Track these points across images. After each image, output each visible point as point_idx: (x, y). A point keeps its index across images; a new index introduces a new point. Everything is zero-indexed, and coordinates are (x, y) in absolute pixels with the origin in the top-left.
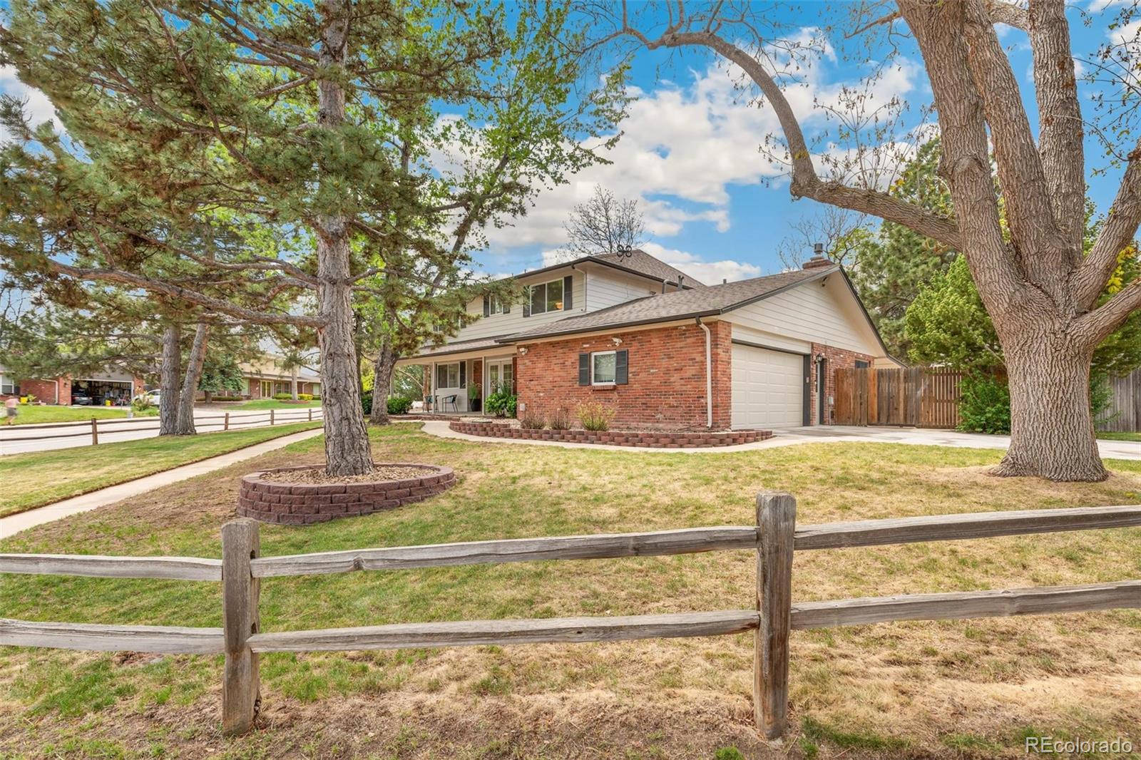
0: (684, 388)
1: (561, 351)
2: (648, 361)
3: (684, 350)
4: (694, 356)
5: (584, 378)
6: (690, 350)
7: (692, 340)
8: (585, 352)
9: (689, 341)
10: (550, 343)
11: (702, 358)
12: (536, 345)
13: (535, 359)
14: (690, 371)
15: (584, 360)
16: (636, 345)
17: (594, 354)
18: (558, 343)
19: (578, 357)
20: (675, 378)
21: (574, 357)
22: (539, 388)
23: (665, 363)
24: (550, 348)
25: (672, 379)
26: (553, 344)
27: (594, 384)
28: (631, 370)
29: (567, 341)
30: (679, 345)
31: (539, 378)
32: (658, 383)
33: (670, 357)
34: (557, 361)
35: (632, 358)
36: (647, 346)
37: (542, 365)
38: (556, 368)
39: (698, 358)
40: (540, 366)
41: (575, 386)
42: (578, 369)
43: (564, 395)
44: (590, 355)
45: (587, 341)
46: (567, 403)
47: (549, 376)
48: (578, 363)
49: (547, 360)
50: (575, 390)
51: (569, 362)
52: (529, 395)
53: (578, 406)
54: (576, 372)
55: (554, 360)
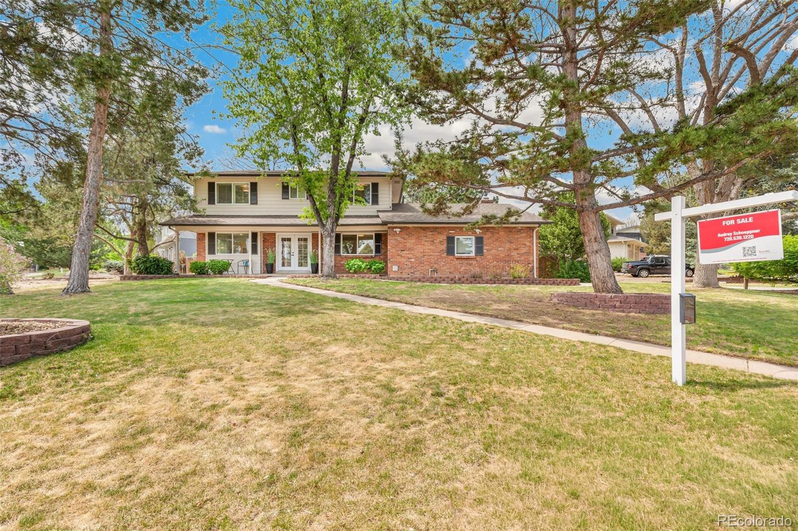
0: (520, 259)
1: (431, 233)
2: (497, 244)
3: (520, 239)
4: (525, 243)
5: (450, 251)
6: (523, 240)
7: (524, 235)
8: (450, 235)
9: (522, 235)
10: (421, 228)
11: (530, 244)
12: (409, 228)
13: (406, 237)
14: (523, 250)
15: (450, 240)
16: (488, 234)
17: (456, 237)
18: (428, 228)
19: (445, 238)
20: (514, 253)
21: (443, 237)
22: (411, 256)
23: (508, 245)
24: (422, 231)
25: (512, 254)
26: (424, 228)
27: (456, 255)
28: (485, 247)
29: (436, 228)
30: (516, 236)
31: (410, 249)
32: (504, 255)
33: (511, 242)
34: (427, 239)
35: (485, 241)
36: (496, 236)
37: (413, 241)
38: (426, 243)
39: (528, 244)
40: (411, 242)
41: (443, 255)
42: (445, 245)
43: (433, 261)
44: (454, 237)
45: (453, 229)
46: (436, 266)
47: (419, 249)
48: (445, 242)
49: (418, 238)
50: (442, 258)
51: (438, 241)
52: (401, 260)
53: (445, 268)
54: (444, 247)
55: (425, 239)
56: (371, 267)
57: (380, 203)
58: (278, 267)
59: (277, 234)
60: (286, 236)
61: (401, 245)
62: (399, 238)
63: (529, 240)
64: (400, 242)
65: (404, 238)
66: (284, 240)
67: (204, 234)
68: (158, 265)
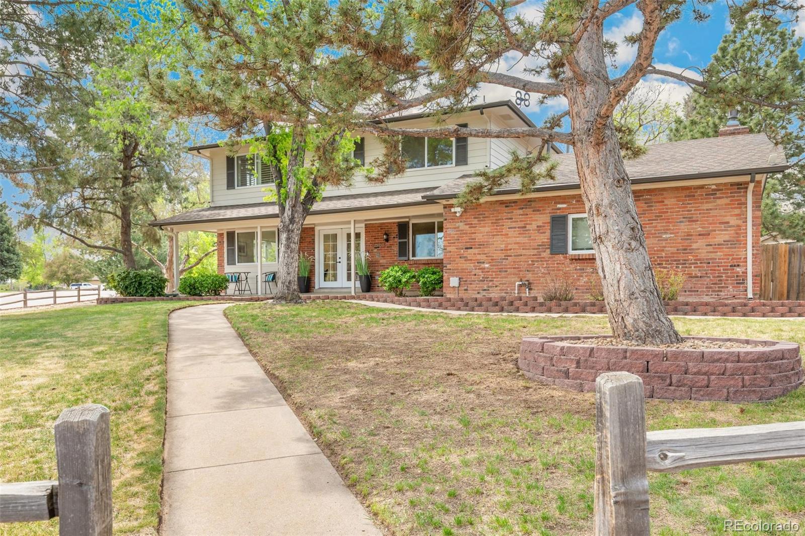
0: (712, 255)
1: (521, 212)
2: (660, 225)
3: (713, 213)
4: (726, 219)
5: (557, 245)
6: (722, 212)
7: (725, 201)
8: (559, 213)
9: (719, 202)
10: (502, 203)
11: (740, 222)
12: (479, 204)
13: (475, 221)
14: (721, 237)
15: (559, 222)
16: (641, 206)
17: (571, 217)
18: (515, 202)
19: (548, 219)
20: (699, 244)
21: (543, 219)
22: (482, 257)
23: (684, 227)
24: (503, 208)
25: (694, 246)
26: (507, 204)
27: (571, 252)
29: (530, 201)
30: (706, 206)
31: (481, 245)
32: (674, 250)
33: (691, 220)
34: (514, 225)
36: (657, 207)
37: (487, 229)
38: (511, 233)
39: (734, 221)
40: (483, 231)
41: (544, 255)
42: (548, 233)
43: (524, 266)
44: (566, 217)
45: (563, 200)
46: (530, 276)
47: (499, 243)
48: (548, 227)
49: (496, 223)
50: (542, 260)
51: (534, 226)
52: (465, 266)
53: (548, 279)
54: (545, 237)
55: (509, 223)
57: (470, 160)
58: (319, 281)
59: (317, 229)
60: (330, 230)
61: (466, 238)
62: (462, 226)
63: (737, 211)
64: (463, 233)
65: (471, 225)
66: (326, 237)
67: (222, 234)
68: (140, 284)
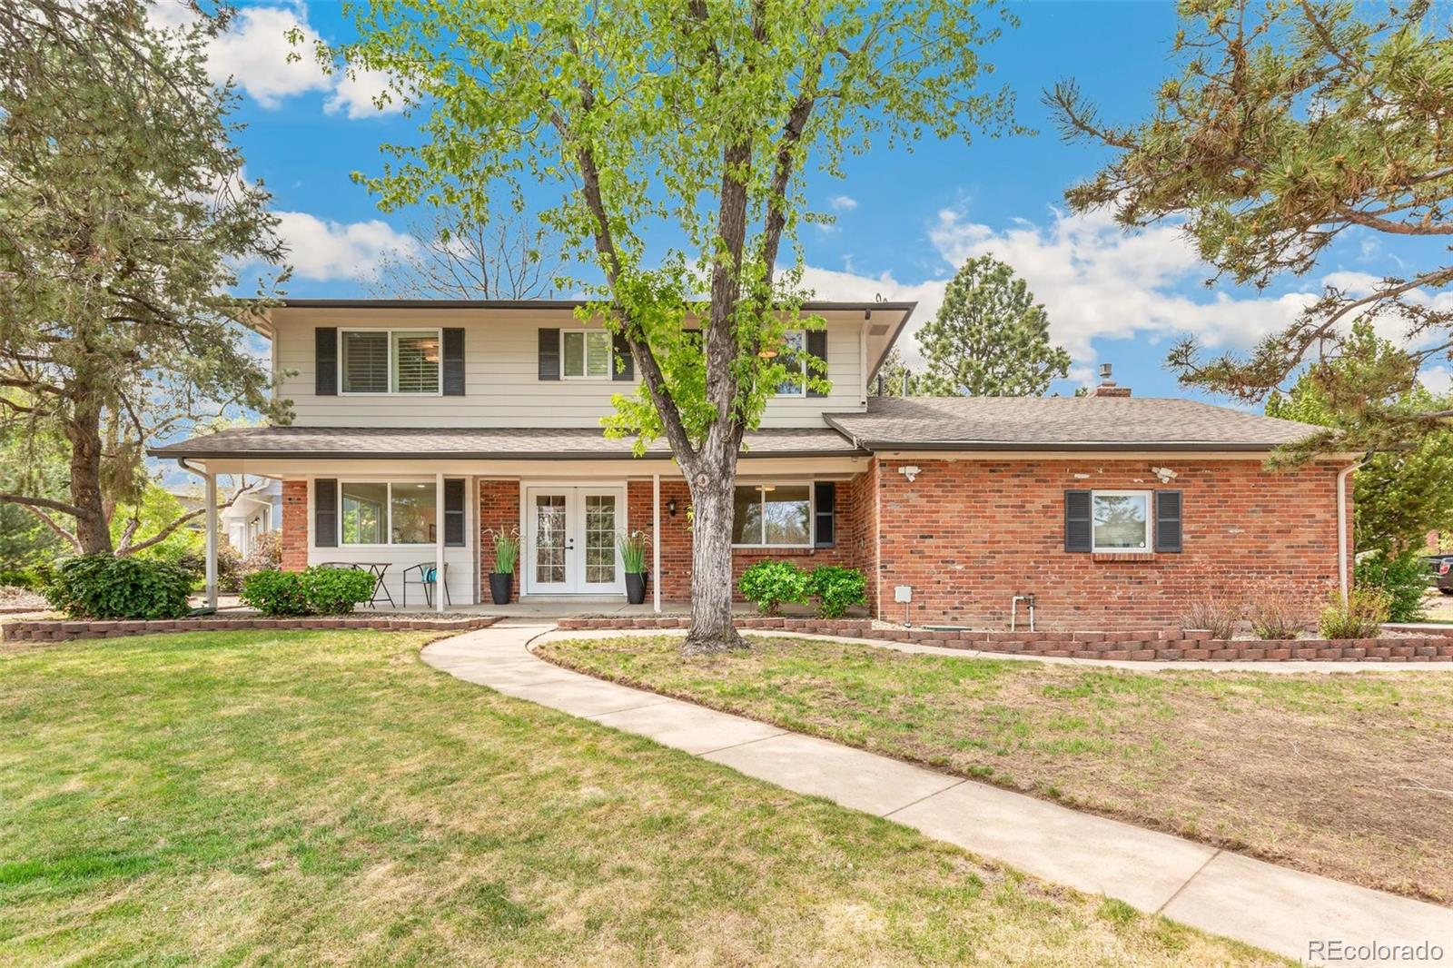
0: (1295, 562)
1: (1016, 481)
2: (1225, 515)
3: (1295, 501)
4: (1311, 511)
5: (1077, 535)
6: (1306, 501)
7: (1312, 485)
8: (1077, 487)
9: (1303, 486)
10: (984, 464)
11: (1328, 517)
12: (944, 464)
13: (938, 492)
14: (1306, 536)
15: (1077, 504)
16: (1197, 484)
17: (1095, 494)
18: (1007, 464)
19: (1061, 497)
20: (1278, 545)
21: (1053, 495)
22: (951, 554)
23: (1258, 519)
24: (986, 473)
25: (1272, 547)
26: (992, 467)
27: (1095, 550)
28: (1186, 527)
29: (1031, 464)
30: (1285, 491)
31: (948, 533)
32: (1245, 552)
33: (1267, 510)
34: (1004, 502)
35: (1187, 507)
36: (1221, 488)
37: (959, 507)
38: (1000, 514)
39: (1321, 515)
40: (951, 510)
41: (1053, 552)
42: (1061, 518)
43: (1022, 569)
44: (1087, 496)
45: (1084, 467)
46: (1032, 586)
47: (979, 529)
48: (1060, 508)
49: (974, 496)
50: (1051, 560)
51: (1038, 505)
52: (919, 567)
53: (1061, 592)
54: (1057, 524)
55: (995, 499)
56: (823, 589)
57: (831, 389)
58: (528, 583)
59: (523, 485)
60: (551, 489)
61: (921, 520)
62: (913, 498)
63: (1324, 501)
64: (916, 510)
65: (930, 498)
66: (544, 501)
67: (303, 485)
68: (135, 587)
